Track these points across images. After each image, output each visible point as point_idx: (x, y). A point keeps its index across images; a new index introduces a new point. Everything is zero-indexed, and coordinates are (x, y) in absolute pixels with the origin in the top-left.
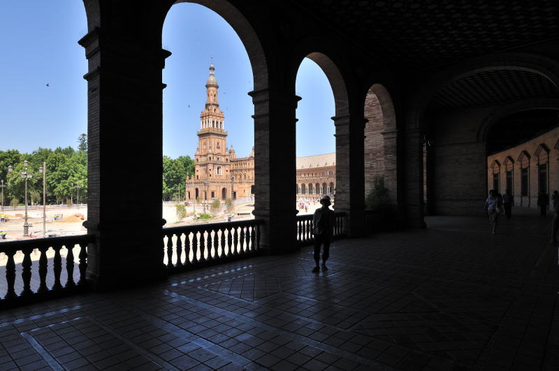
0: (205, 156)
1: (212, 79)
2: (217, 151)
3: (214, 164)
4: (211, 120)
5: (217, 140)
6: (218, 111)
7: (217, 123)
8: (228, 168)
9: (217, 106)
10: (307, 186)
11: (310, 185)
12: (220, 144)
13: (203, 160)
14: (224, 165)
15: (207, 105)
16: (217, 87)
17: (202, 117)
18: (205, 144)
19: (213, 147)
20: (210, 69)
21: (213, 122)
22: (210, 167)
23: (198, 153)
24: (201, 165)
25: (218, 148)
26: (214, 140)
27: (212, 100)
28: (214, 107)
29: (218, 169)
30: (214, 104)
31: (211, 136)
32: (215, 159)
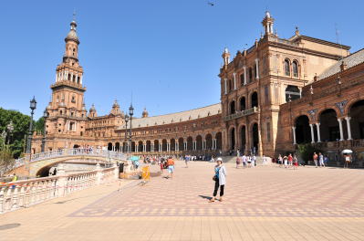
0: (57, 110)
1: (72, 34)
2: (72, 105)
3: (66, 119)
4: (67, 72)
5: (72, 94)
6: (76, 65)
7: (74, 77)
8: (83, 124)
9: (77, 60)
10: (169, 141)
11: (173, 141)
12: (76, 99)
13: (53, 114)
14: (80, 121)
15: (65, 58)
16: (78, 43)
17: (58, 70)
18: (58, 97)
19: (66, 100)
20: (72, 24)
21: (69, 75)
22: (61, 121)
23: (49, 107)
24: (52, 120)
25: (73, 102)
26: (68, 94)
27: (70, 53)
28: (72, 61)
29: (71, 124)
30: (72, 58)
31: (65, 89)
32: (68, 113)
